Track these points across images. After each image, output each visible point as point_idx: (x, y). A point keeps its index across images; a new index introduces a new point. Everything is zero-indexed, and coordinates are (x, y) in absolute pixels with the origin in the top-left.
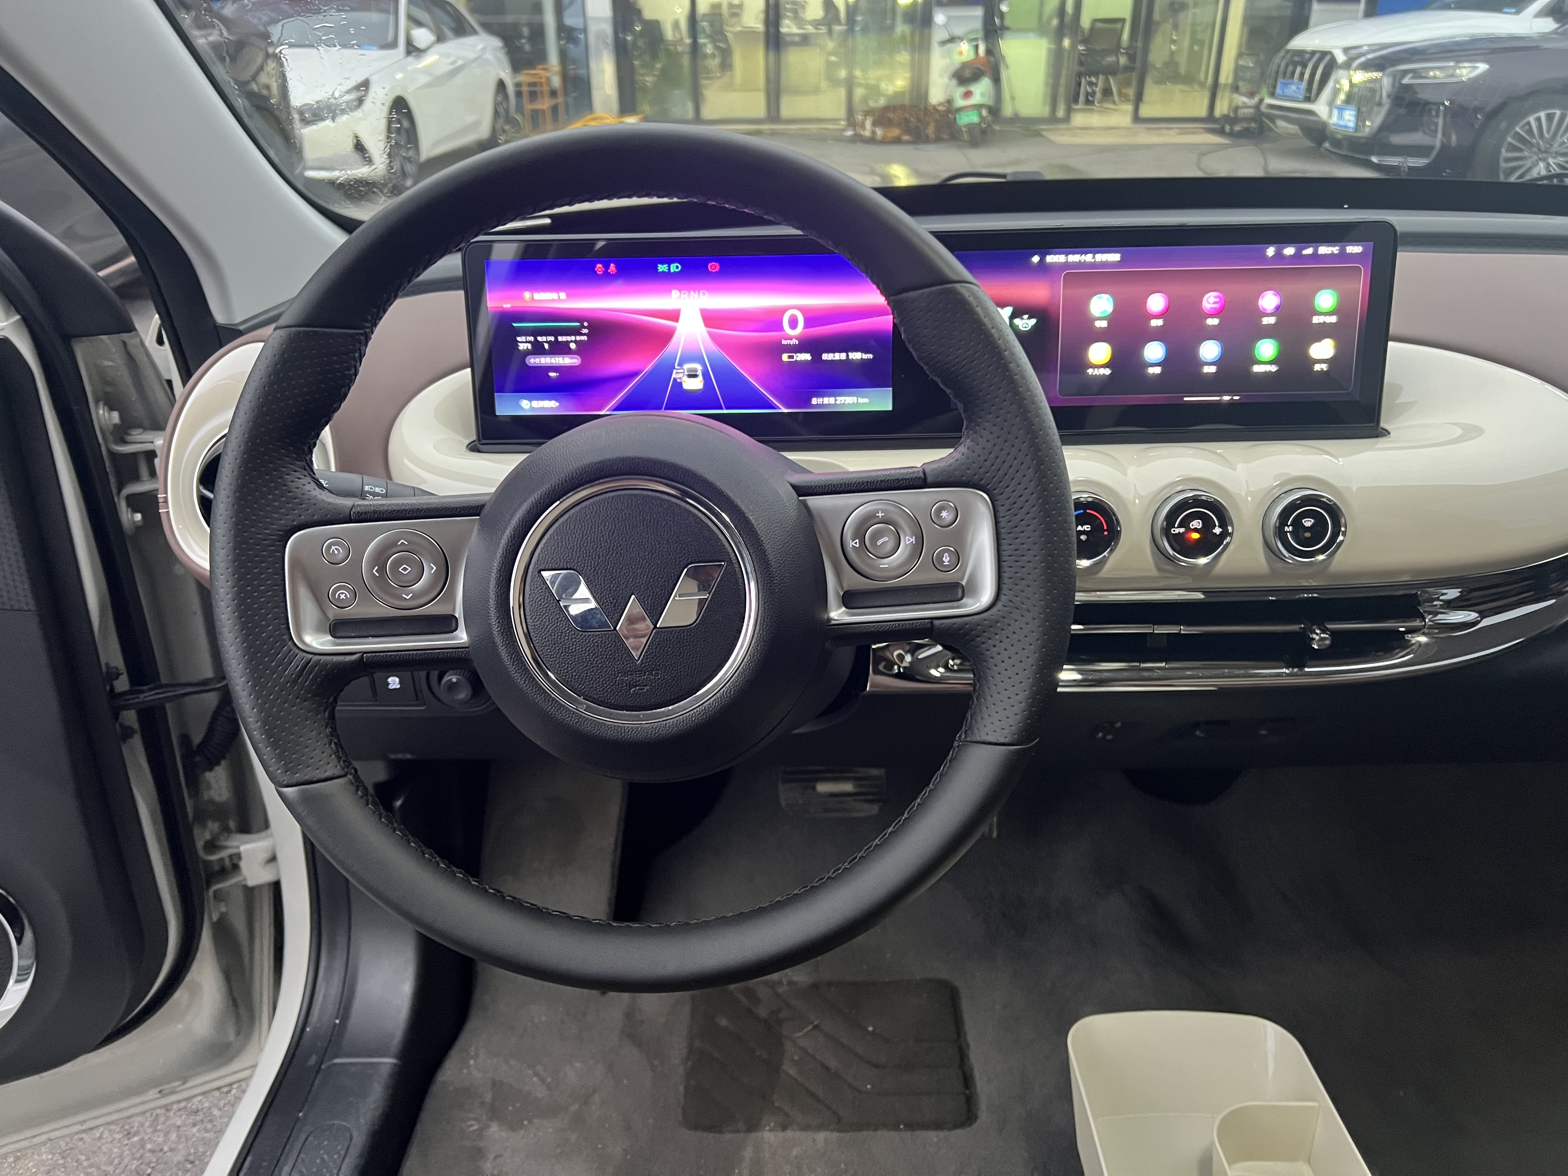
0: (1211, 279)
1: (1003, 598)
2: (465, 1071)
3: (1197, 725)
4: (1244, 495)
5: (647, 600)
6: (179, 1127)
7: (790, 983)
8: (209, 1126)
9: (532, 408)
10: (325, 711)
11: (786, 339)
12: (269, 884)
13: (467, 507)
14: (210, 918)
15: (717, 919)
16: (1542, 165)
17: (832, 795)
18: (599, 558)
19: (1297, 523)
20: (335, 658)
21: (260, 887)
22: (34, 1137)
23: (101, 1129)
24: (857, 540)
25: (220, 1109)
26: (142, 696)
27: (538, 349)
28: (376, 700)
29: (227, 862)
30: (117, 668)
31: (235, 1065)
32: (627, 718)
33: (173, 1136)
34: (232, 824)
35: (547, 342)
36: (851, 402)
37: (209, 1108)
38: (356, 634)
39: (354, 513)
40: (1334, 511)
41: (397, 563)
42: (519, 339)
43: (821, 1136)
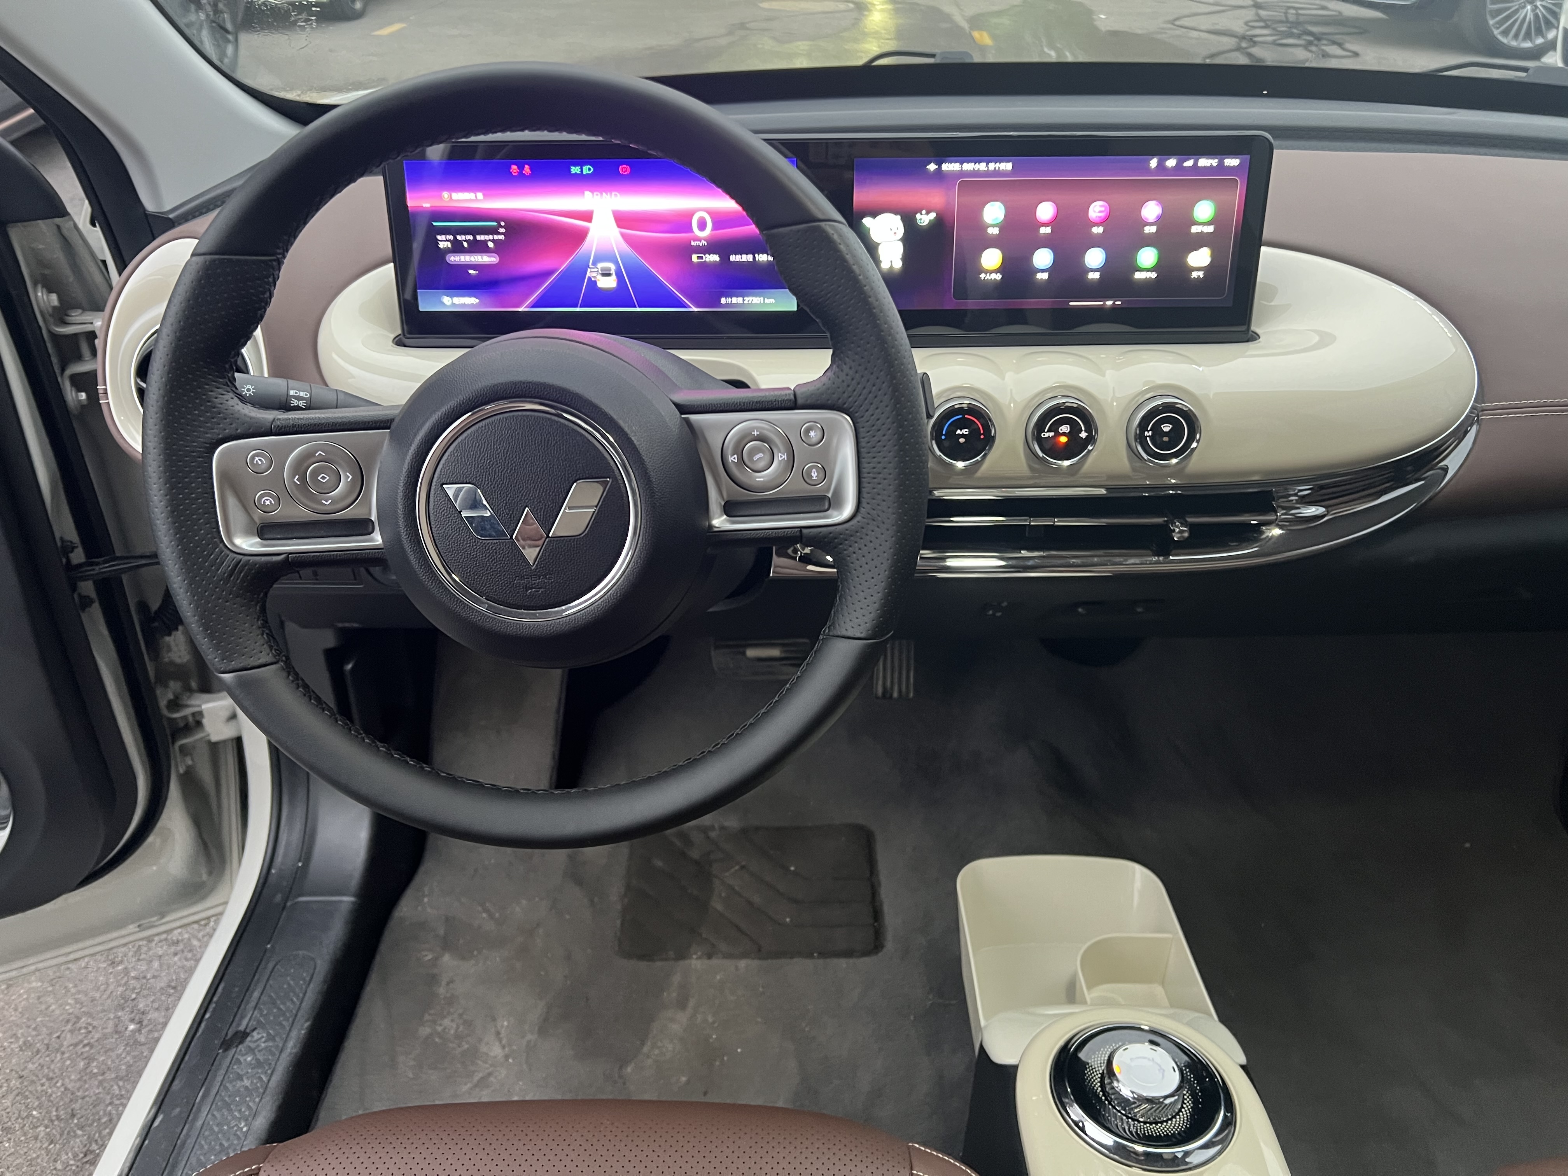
0: (1096, 189)
1: (862, 510)
2: (420, 908)
3: (1077, 605)
4: (1110, 400)
5: (540, 512)
6: (160, 956)
7: (723, 828)
8: (190, 955)
9: (453, 305)
10: (256, 605)
11: (694, 240)
12: (232, 740)
13: (378, 422)
14: (177, 771)
15: (612, 787)
16: (1529, 7)
17: (760, 660)
18: (495, 473)
19: (1156, 429)
20: (263, 559)
21: (224, 742)
22: (23, 967)
23: (86, 960)
24: (736, 456)
25: (199, 940)
26: (97, 568)
27: (457, 248)
28: (317, 579)
29: (191, 719)
30: (71, 542)
31: (208, 903)
32: (524, 616)
33: (156, 964)
34: (194, 685)
35: (465, 241)
36: (758, 302)
37: (189, 939)
38: (282, 536)
39: (275, 426)
40: (1189, 416)
41: (315, 473)
42: (439, 237)
43: (743, 963)
